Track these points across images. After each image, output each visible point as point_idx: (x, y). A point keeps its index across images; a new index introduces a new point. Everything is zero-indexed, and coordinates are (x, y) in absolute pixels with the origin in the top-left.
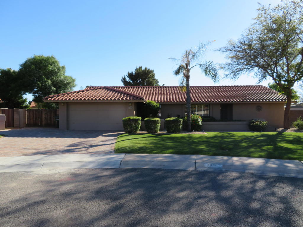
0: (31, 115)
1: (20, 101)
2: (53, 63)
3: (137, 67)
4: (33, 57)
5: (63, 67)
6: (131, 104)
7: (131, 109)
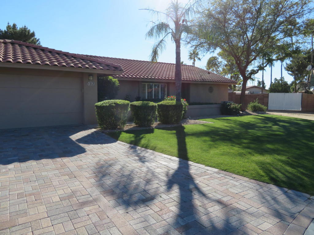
6: (93, 77)
7: (92, 85)
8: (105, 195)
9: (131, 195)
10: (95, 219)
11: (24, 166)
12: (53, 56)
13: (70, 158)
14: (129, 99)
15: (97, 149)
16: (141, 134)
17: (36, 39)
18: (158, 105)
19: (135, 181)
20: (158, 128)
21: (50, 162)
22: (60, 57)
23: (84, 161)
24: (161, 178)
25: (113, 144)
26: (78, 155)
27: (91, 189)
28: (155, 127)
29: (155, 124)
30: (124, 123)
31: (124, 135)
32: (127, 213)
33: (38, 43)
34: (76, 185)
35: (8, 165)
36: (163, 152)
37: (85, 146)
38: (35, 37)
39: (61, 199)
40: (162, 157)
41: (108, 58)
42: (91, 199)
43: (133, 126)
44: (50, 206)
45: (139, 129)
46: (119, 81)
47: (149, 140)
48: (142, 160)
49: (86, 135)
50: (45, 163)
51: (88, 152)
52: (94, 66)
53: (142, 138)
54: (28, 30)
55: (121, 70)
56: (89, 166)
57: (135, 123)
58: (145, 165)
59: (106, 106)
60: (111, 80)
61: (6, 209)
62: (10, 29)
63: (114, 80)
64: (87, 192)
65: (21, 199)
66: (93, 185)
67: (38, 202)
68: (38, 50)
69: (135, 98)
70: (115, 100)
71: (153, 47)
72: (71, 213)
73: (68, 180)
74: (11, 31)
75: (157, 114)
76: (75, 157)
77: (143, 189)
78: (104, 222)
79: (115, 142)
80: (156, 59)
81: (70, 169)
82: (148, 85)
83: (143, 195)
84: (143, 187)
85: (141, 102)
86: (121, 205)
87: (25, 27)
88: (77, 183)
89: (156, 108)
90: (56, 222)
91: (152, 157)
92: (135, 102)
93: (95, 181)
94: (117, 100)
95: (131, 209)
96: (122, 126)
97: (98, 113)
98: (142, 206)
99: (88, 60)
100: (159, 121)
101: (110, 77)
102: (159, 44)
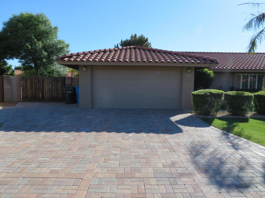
0: (28, 84)
1: (3, 67)
2: (45, 22)
3: (132, 34)
4: (19, 14)
5: (56, 28)
6: (191, 70)
7: (190, 77)
8: (199, 172)
9: (224, 178)
10: (191, 190)
11: (139, 136)
12: (161, 55)
13: (170, 135)
14: (223, 88)
15: (192, 131)
16: (235, 122)
17: (148, 43)
18: (255, 95)
19: (228, 166)
20: (253, 117)
21: (156, 136)
22: (166, 55)
23: (181, 139)
24: (257, 168)
25: (207, 128)
26: (177, 134)
27: (187, 163)
28: (250, 117)
29: (249, 114)
30: (217, 111)
31: (216, 121)
32: (220, 193)
33: (149, 46)
34: (175, 158)
35: (129, 134)
36: (259, 142)
37: (182, 127)
38: (148, 42)
39: (164, 166)
40: (257, 148)
41: (204, 53)
42: (187, 172)
43: (226, 114)
44: (156, 169)
45: (232, 117)
46: (214, 72)
47: (242, 129)
48: (235, 147)
49: (183, 118)
50: (152, 136)
51: (184, 133)
52: (193, 61)
53: (235, 126)
54: (144, 37)
55: (217, 63)
56: (185, 144)
57: (227, 111)
58: (239, 152)
59: (202, 95)
60: (207, 72)
61: (128, 164)
62: (133, 38)
63: (209, 72)
64: (184, 165)
65: (137, 160)
66: (189, 161)
67: (148, 165)
68: (151, 51)
69: (229, 88)
70: (210, 90)
71: (251, 38)
72: (172, 179)
73: (169, 152)
74: (133, 40)
75: (253, 104)
76: (174, 135)
77: (236, 175)
78: (198, 194)
79: (208, 126)
80: (253, 50)
81: (170, 144)
82: (243, 76)
83: (237, 181)
84: (236, 173)
85: (236, 92)
86: (214, 184)
87: (142, 35)
88: (176, 156)
89: (252, 98)
90: (160, 183)
91: (246, 146)
92: (229, 92)
93: (190, 158)
94: (212, 90)
95: (223, 190)
96: (215, 113)
97: (194, 100)
98: (236, 191)
99: (187, 56)
100: (254, 111)
101: (206, 70)
102: (258, 35)
